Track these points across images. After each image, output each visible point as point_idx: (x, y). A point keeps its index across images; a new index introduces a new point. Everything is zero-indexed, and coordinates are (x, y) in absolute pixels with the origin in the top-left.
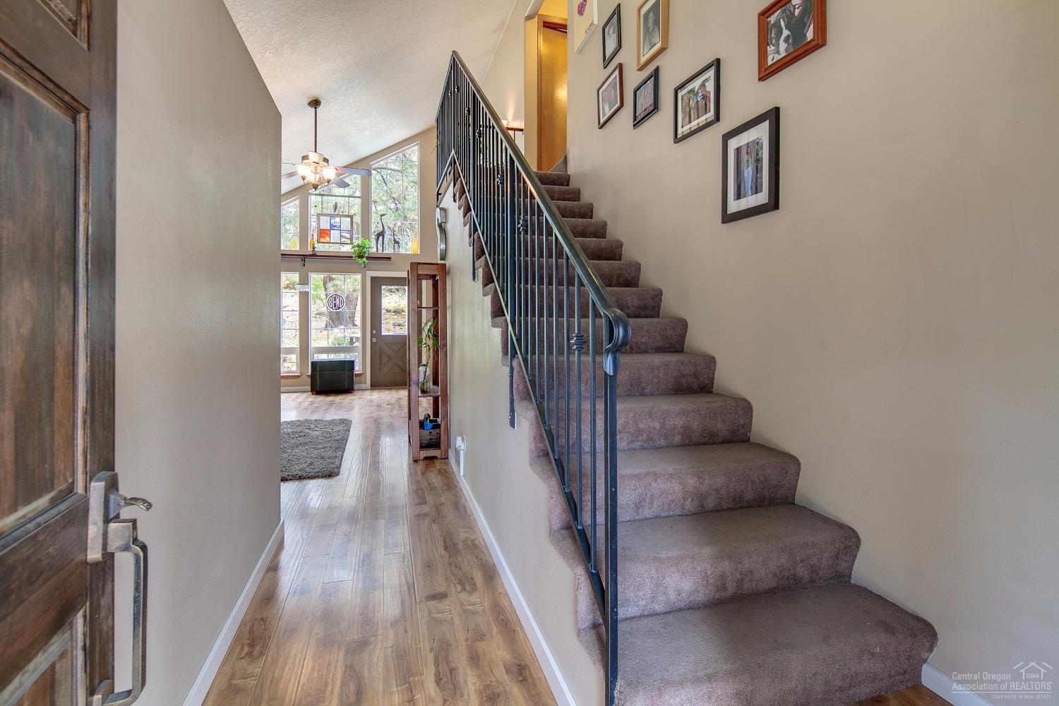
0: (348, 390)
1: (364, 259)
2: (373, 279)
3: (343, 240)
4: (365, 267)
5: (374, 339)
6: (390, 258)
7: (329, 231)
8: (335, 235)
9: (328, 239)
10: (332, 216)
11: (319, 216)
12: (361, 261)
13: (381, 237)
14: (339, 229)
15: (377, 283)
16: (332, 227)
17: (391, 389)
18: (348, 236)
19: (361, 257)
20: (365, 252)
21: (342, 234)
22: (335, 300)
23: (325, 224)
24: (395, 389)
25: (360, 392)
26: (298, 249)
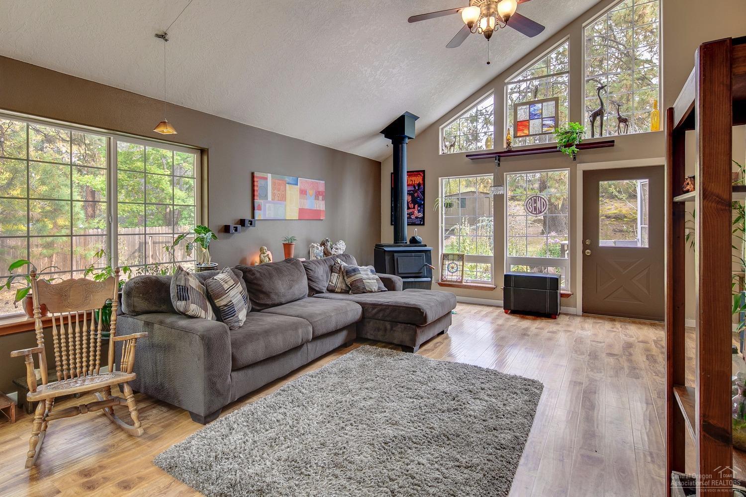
0: (551, 314)
1: (574, 148)
2: (586, 174)
3: (545, 129)
4: (575, 158)
5: (588, 252)
6: (613, 141)
7: (528, 121)
8: (535, 126)
9: (526, 132)
10: (531, 104)
11: (515, 107)
12: (569, 151)
13: (598, 118)
14: (540, 116)
15: (592, 179)
16: (532, 116)
17: (614, 320)
18: (551, 123)
19: (568, 145)
20: (574, 139)
21: (544, 123)
22: (535, 202)
23: (523, 114)
24: (621, 321)
25: (567, 318)
26: (493, 147)
